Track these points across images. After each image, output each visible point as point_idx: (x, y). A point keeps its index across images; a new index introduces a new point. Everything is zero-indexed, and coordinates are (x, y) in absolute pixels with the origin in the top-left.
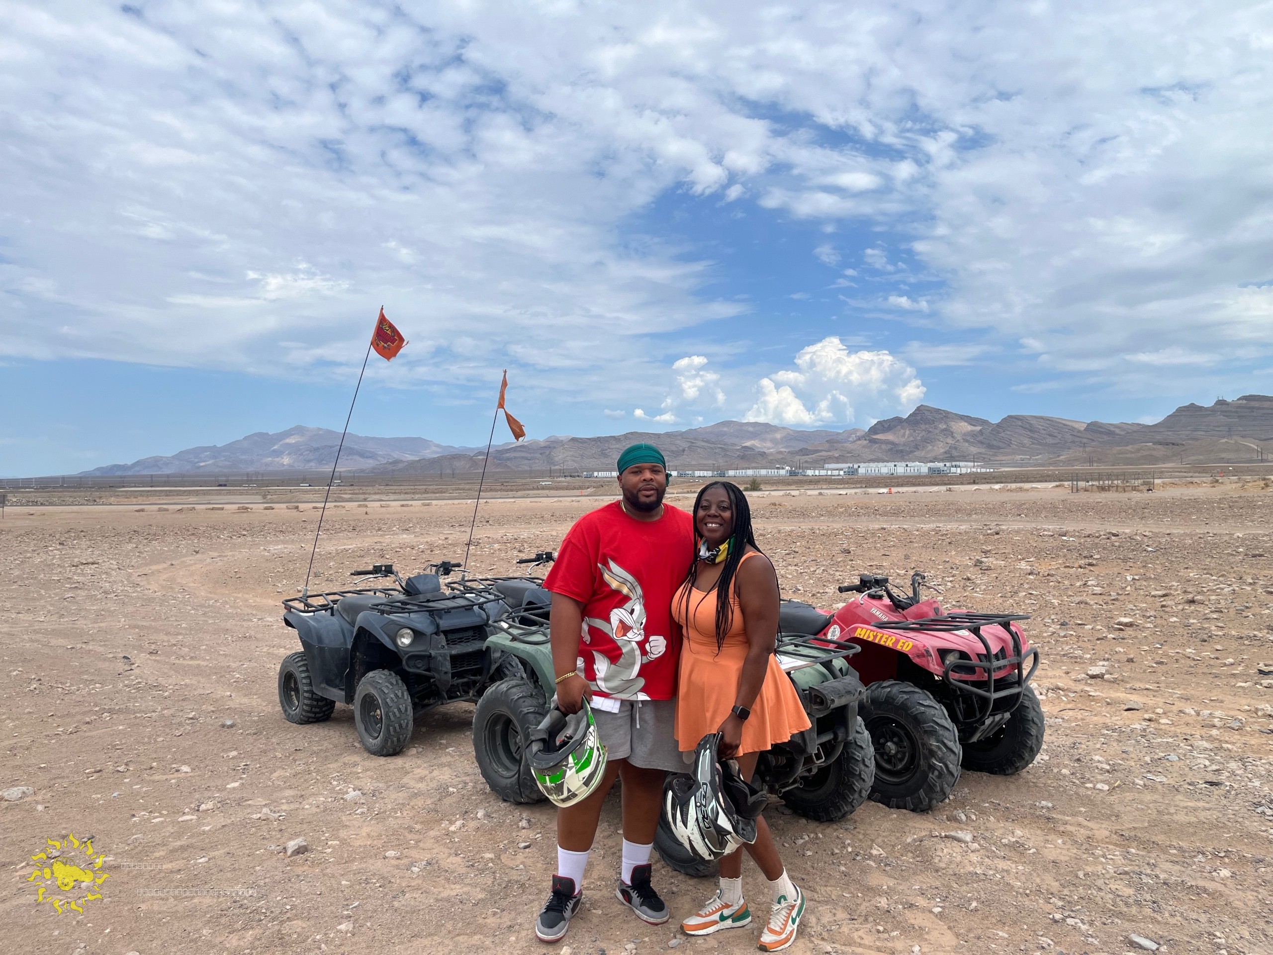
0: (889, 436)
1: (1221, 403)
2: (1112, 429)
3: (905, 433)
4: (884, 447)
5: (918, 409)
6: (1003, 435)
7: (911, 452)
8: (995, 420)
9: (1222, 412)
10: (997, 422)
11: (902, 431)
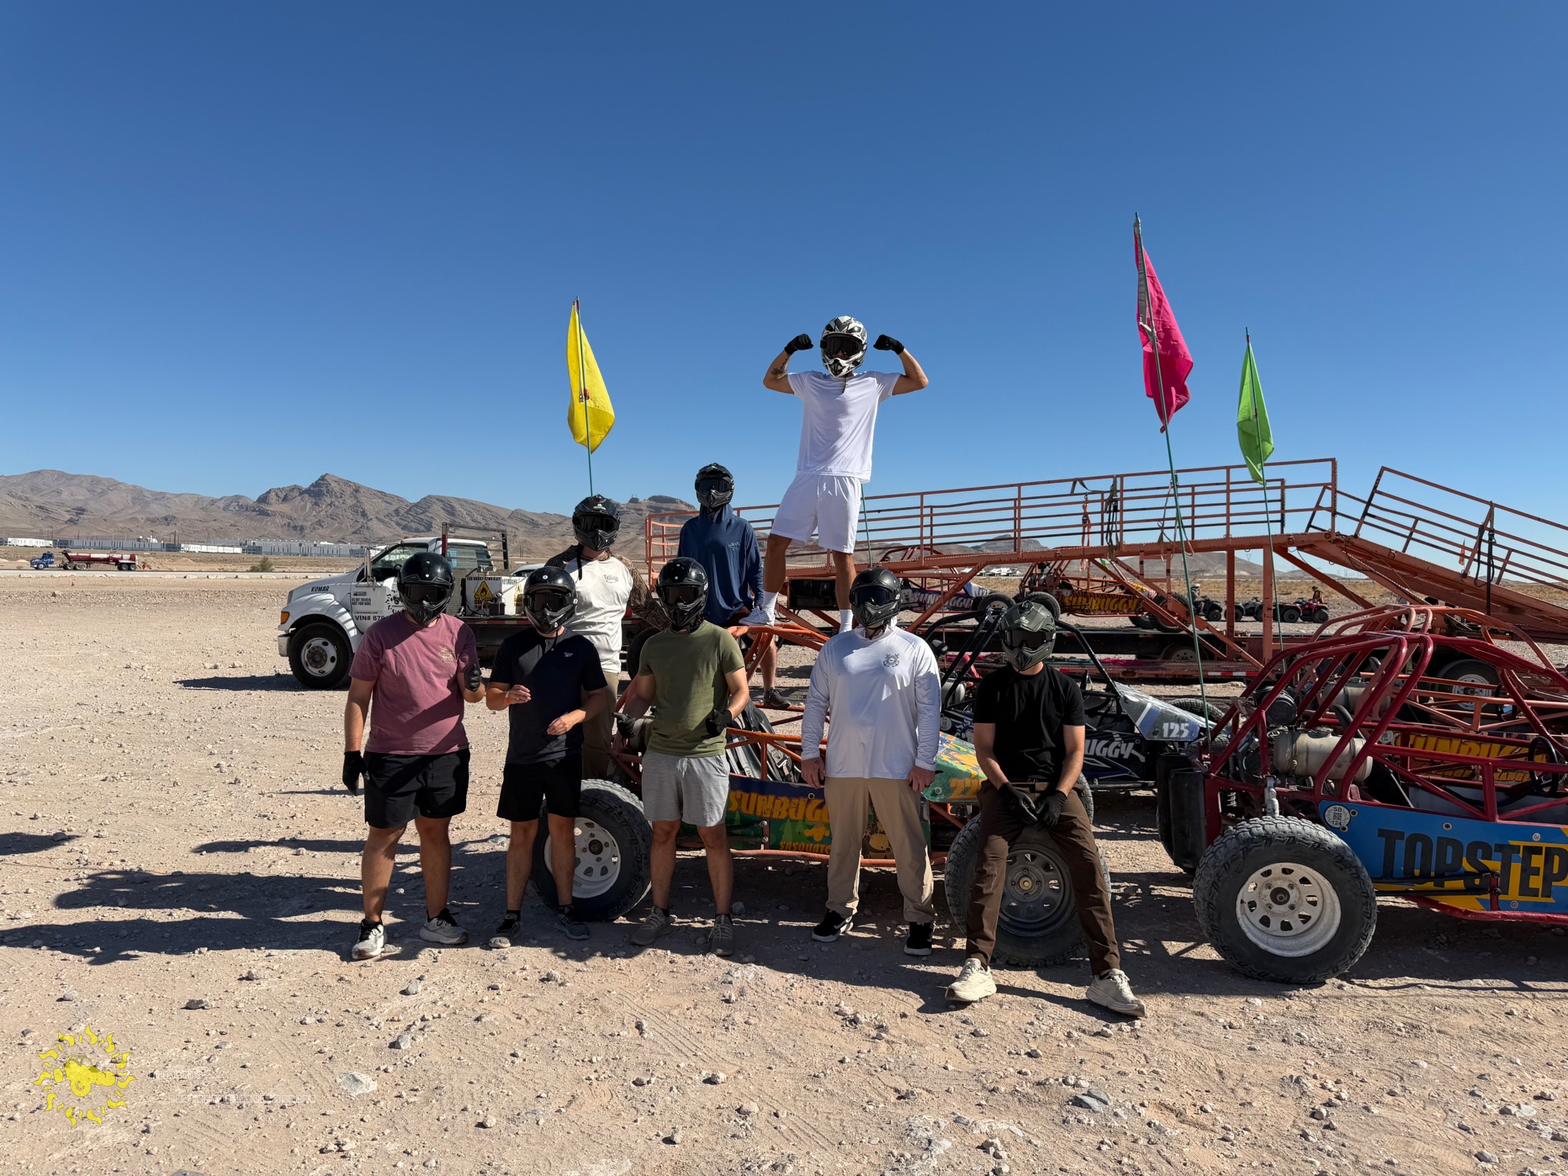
0: (285, 508)
1: (634, 500)
2: (535, 518)
3: (305, 506)
4: (278, 520)
5: (323, 478)
6: (422, 516)
7: (314, 529)
8: (413, 499)
9: (635, 509)
10: (416, 502)
11: (302, 503)
